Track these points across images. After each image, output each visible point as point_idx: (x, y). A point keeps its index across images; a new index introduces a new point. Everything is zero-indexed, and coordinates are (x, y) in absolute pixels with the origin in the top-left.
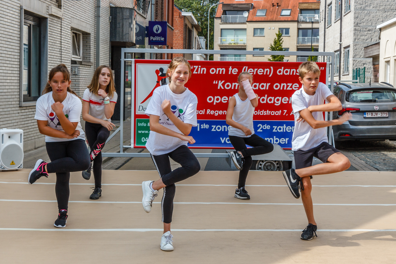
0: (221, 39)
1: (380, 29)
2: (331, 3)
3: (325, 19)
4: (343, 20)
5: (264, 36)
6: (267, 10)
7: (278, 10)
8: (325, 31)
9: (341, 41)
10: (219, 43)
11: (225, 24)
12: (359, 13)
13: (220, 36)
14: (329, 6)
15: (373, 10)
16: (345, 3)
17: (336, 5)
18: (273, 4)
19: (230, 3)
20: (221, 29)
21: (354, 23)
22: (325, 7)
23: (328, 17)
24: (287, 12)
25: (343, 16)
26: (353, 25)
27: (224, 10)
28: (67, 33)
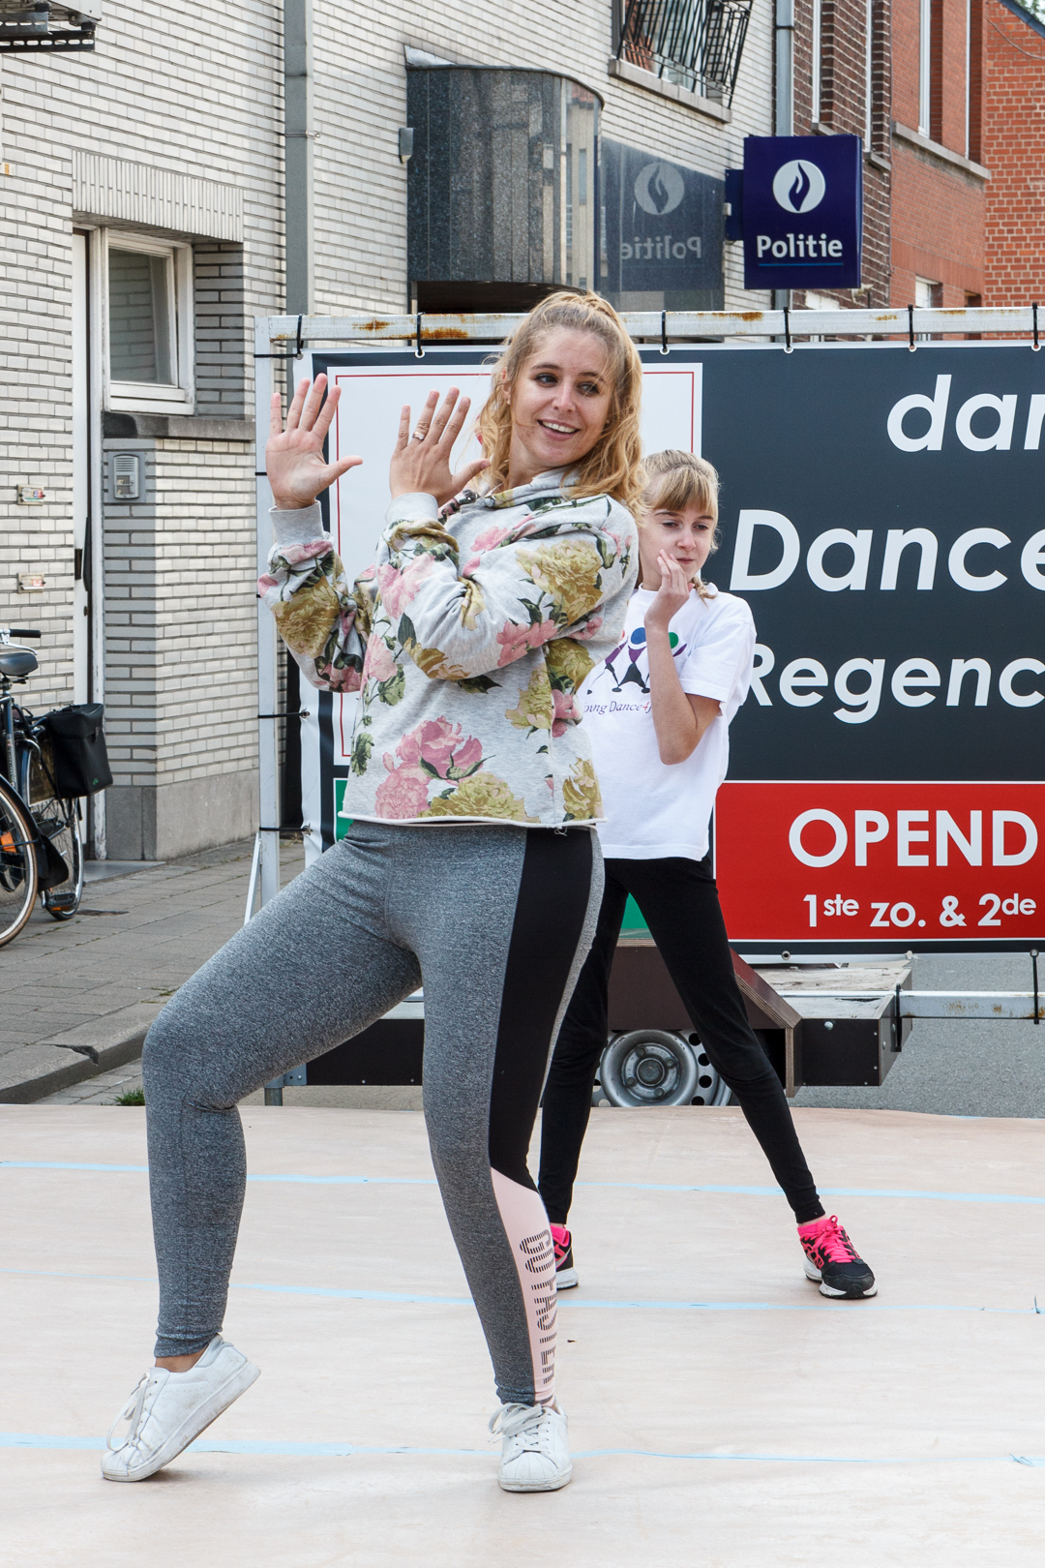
28: (40, 248)
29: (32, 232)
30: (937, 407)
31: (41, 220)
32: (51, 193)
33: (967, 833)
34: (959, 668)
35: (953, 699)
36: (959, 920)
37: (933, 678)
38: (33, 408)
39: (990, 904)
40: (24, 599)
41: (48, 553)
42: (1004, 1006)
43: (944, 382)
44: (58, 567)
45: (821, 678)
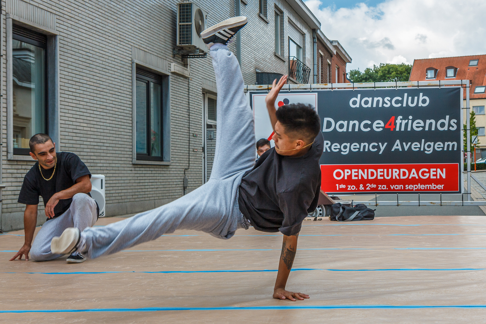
24: (481, 90)
28: (197, 94)
29: (196, 91)
30: (358, 100)
31: (197, 89)
32: (198, 84)
33: (364, 173)
34: (362, 144)
35: (362, 150)
36: (363, 189)
38: (195, 120)
39: (368, 186)
40: (194, 153)
41: (198, 145)
42: (371, 203)
43: (359, 96)
44: (199, 148)
45: (339, 147)
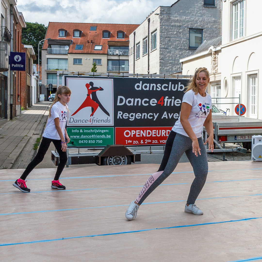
0: (47, 66)
1: (182, 63)
2: (139, 43)
3: (134, 53)
4: (150, 55)
5: (82, 65)
6: (83, 45)
7: (92, 45)
8: (134, 62)
9: (149, 70)
10: (46, 69)
11: (50, 54)
12: (163, 51)
13: (46, 63)
14: (137, 44)
15: (172, 49)
16: (151, 43)
17: (144, 45)
18: (88, 41)
19: (54, 39)
20: (47, 58)
21: (160, 58)
22: (134, 45)
23: (136, 53)
24: (99, 48)
25: (150, 52)
26: (159, 59)
27: (49, 44)
30: (140, 85)
34: (143, 114)
35: (143, 118)
36: (143, 143)
37: (141, 116)
39: (146, 141)
42: (147, 152)
43: (141, 82)
45: (128, 115)
